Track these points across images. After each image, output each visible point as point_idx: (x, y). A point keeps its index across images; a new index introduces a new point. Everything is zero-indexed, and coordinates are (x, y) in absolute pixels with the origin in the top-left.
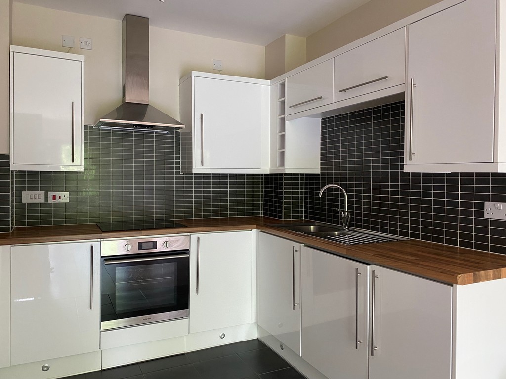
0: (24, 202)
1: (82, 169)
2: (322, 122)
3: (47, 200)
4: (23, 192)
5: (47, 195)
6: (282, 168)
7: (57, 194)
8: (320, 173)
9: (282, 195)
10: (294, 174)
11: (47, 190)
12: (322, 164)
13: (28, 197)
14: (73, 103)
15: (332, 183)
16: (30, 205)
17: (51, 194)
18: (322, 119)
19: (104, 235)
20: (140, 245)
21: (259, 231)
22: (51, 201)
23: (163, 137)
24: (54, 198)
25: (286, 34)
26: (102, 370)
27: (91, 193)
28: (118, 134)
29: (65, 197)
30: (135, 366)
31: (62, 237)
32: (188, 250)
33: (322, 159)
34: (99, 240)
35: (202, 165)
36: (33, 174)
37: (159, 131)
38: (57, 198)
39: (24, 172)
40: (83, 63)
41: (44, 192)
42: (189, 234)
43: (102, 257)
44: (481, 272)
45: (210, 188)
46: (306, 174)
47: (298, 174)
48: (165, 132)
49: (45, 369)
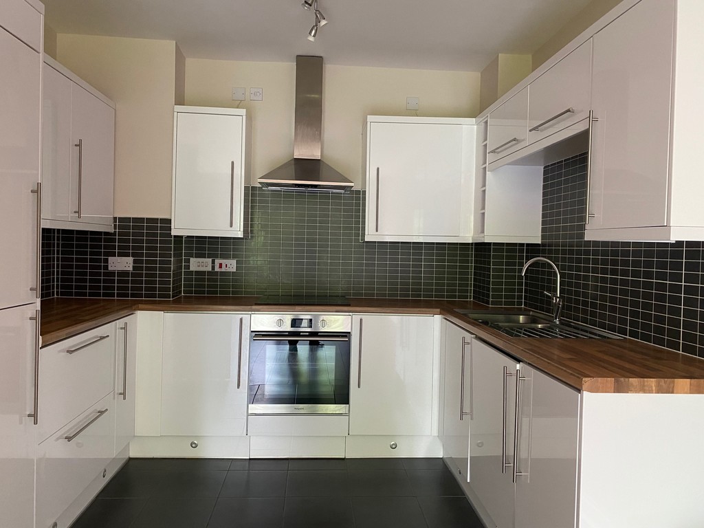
0: (191, 269)
1: (240, 235)
2: (544, 171)
3: (213, 267)
4: (191, 259)
5: (213, 262)
6: (482, 235)
7: (224, 262)
8: (540, 243)
9: (490, 272)
10: (508, 244)
11: (213, 256)
12: (543, 230)
13: (196, 264)
14: (233, 163)
15: (539, 256)
16: (198, 273)
17: (217, 262)
18: (544, 168)
19: (254, 307)
20: (295, 323)
21: (443, 316)
22: (217, 269)
23: (340, 198)
24: (221, 266)
25: (500, 55)
26: (250, 459)
27: (259, 263)
28: (288, 195)
29: (231, 265)
30: (285, 461)
31: (211, 307)
32: (350, 333)
33: (544, 223)
34: (250, 313)
35: (377, 231)
36: (201, 240)
37: (335, 191)
38: (224, 266)
39: (193, 237)
40: (244, 117)
41: (211, 259)
42: (351, 314)
43: (252, 332)
44: (630, 379)
45: (397, 260)
46: (528, 245)
47: (515, 244)
48: (343, 191)
49: (194, 445)
